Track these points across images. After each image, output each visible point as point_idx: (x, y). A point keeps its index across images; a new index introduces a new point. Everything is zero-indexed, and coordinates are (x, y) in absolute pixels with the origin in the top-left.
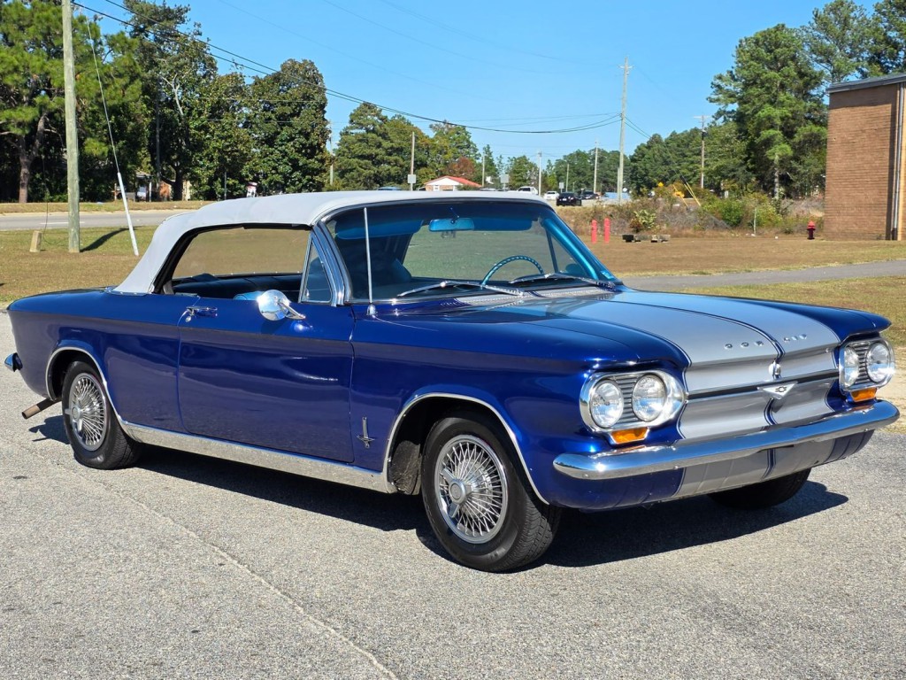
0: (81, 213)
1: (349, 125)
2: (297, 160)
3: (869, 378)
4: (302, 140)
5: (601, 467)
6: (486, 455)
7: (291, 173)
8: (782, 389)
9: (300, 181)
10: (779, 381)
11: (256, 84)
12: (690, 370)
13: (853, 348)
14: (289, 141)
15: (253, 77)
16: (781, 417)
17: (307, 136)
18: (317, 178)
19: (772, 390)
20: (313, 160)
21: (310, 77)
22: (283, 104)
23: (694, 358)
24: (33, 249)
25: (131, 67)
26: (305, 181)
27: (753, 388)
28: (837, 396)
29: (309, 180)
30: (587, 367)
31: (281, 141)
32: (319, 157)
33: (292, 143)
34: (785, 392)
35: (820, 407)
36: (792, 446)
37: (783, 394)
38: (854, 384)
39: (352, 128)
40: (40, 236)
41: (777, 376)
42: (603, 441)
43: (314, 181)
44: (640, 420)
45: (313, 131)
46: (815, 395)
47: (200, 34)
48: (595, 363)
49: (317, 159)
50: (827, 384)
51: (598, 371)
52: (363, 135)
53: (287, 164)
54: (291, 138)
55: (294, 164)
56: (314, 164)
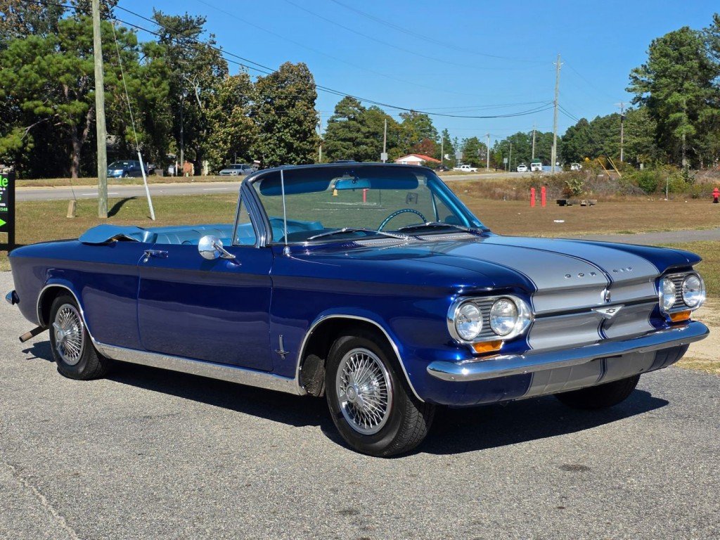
0: (109, 186)
1: (334, 115)
2: (292, 144)
3: (684, 303)
4: (296, 127)
5: (465, 372)
6: (376, 365)
8: (611, 311)
10: (609, 304)
11: (259, 82)
12: (537, 295)
13: (671, 279)
14: (285, 128)
15: (258, 77)
16: (611, 333)
17: (300, 124)
18: (309, 157)
19: (603, 311)
20: (305, 143)
21: (304, 76)
22: (280, 99)
23: (540, 285)
24: (70, 216)
26: (299, 159)
27: (587, 310)
28: (658, 317)
29: (302, 159)
30: (453, 291)
31: (278, 128)
32: (310, 139)
33: (288, 130)
34: (614, 313)
35: (644, 325)
36: (620, 356)
37: (612, 314)
38: (672, 308)
39: (337, 117)
40: (75, 204)
41: (608, 300)
42: (466, 351)
43: (306, 159)
44: (497, 335)
45: (305, 119)
46: (639, 316)
47: (214, 43)
48: (459, 288)
49: (308, 142)
50: (649, 307)
51: (461, 295)
52: (346, 122)
53: (284, 147)
54: (287, 126)
55: (290, 147)
56: (306, 146)
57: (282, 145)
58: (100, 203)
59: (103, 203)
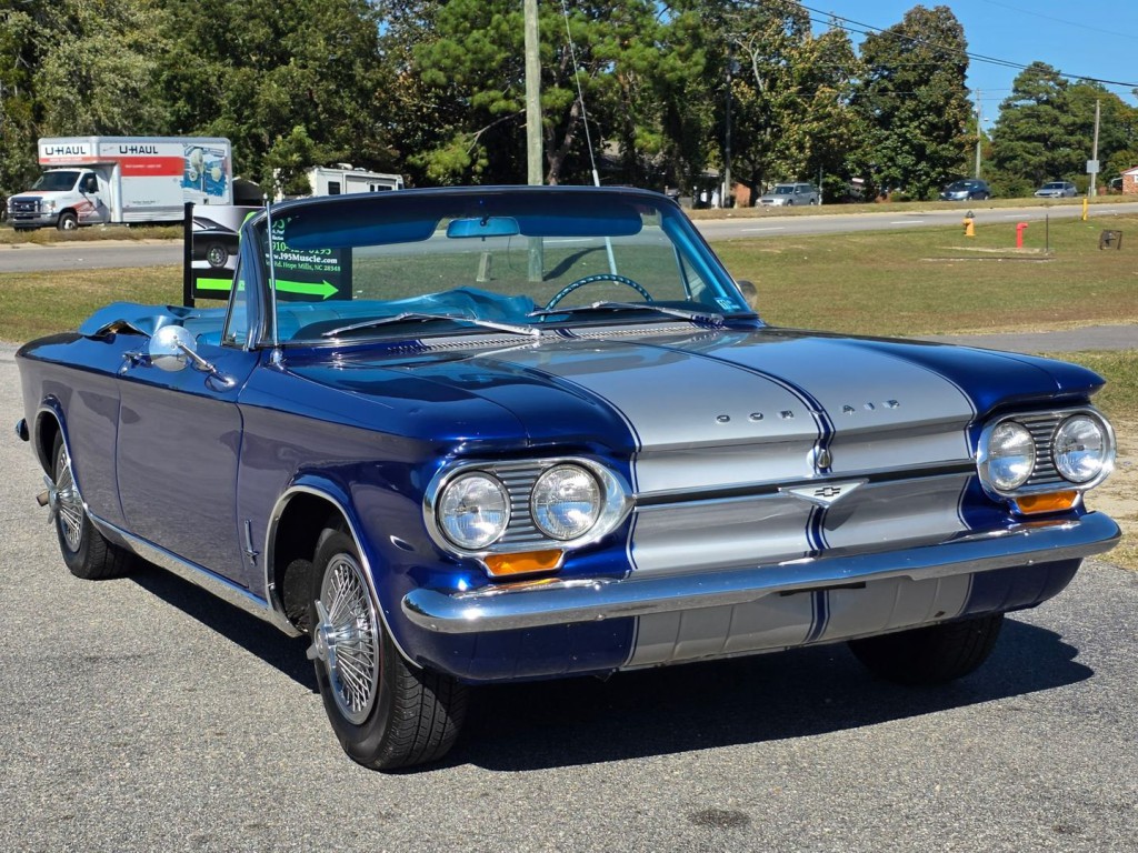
1: (1012, 95)
2: (923, 147)
3: (1059, 474)
4: (932, 118)
7: (916, 165)
8: (830, 492)
9: (927, 174)
10: (828, 478)
11: (869, 42)
12: (644, 459)
13: (1022, 424)
14: (911, 120)
15: (867, 34)
17: (939, 111)
18: (952, 170)
19: (809, 493)
20: (947, 146)
21: (946, 29)
22: (905, 69)
23: (644, 437)
24: (481, 278)
26: (934, 175)
27: (770, 488)
28: (983, 507)
29: (940, 174)
31: (900, 119)
32: (956, 140)
33: (916, 124)
35: (950, 520)
37: (830, 500)
38: (1025, 484)
39: (1016, 99)
40: (490, 259)
41: (823, 470)
43: (947, 174)
44: (547, 538)
45: (947, 104)
48: (459, 443)
49: (952, 144)
51: (460, 456)
52: (1031, 108)
53: (908, 153)
54: (916, 115)
55: (919, 152)
56: (949, 151)
57: (907, 148)
58: (532, 257)
59: (536, 257)
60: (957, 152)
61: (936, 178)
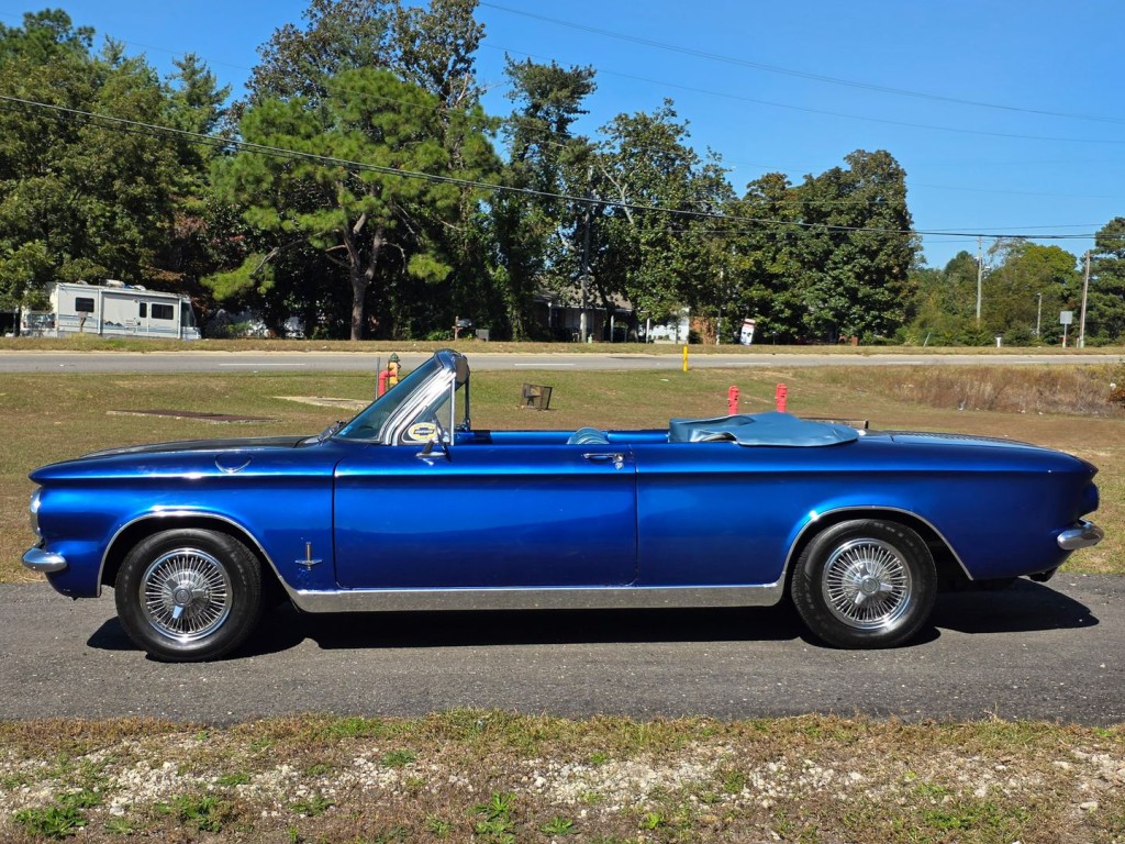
1: (1094, 248)
2: (856, 290)
4: (865, 261)
7: (849, 308)
9: (862, 318)
11: (806, 185)
14: (846, 263)
15: (805, 177)
17: (872, 255)
18: (887, 315)
20: (882, 290)
22: (840, 212)
25: (483, 153)
26: (868, 318)
29: (875, 318)
31: (835, 263)
32: (889, 285)
33: (850, 267)
39: (1096, 252)
43: (882, 318)
47: (673, 114)
49: (886, 289)
53: (841, 295)
54: (850, 259)
55: (852, 294)
56: (882, 295)
57: (840, 289)
60: (893, 295)
61: (872, 322)
